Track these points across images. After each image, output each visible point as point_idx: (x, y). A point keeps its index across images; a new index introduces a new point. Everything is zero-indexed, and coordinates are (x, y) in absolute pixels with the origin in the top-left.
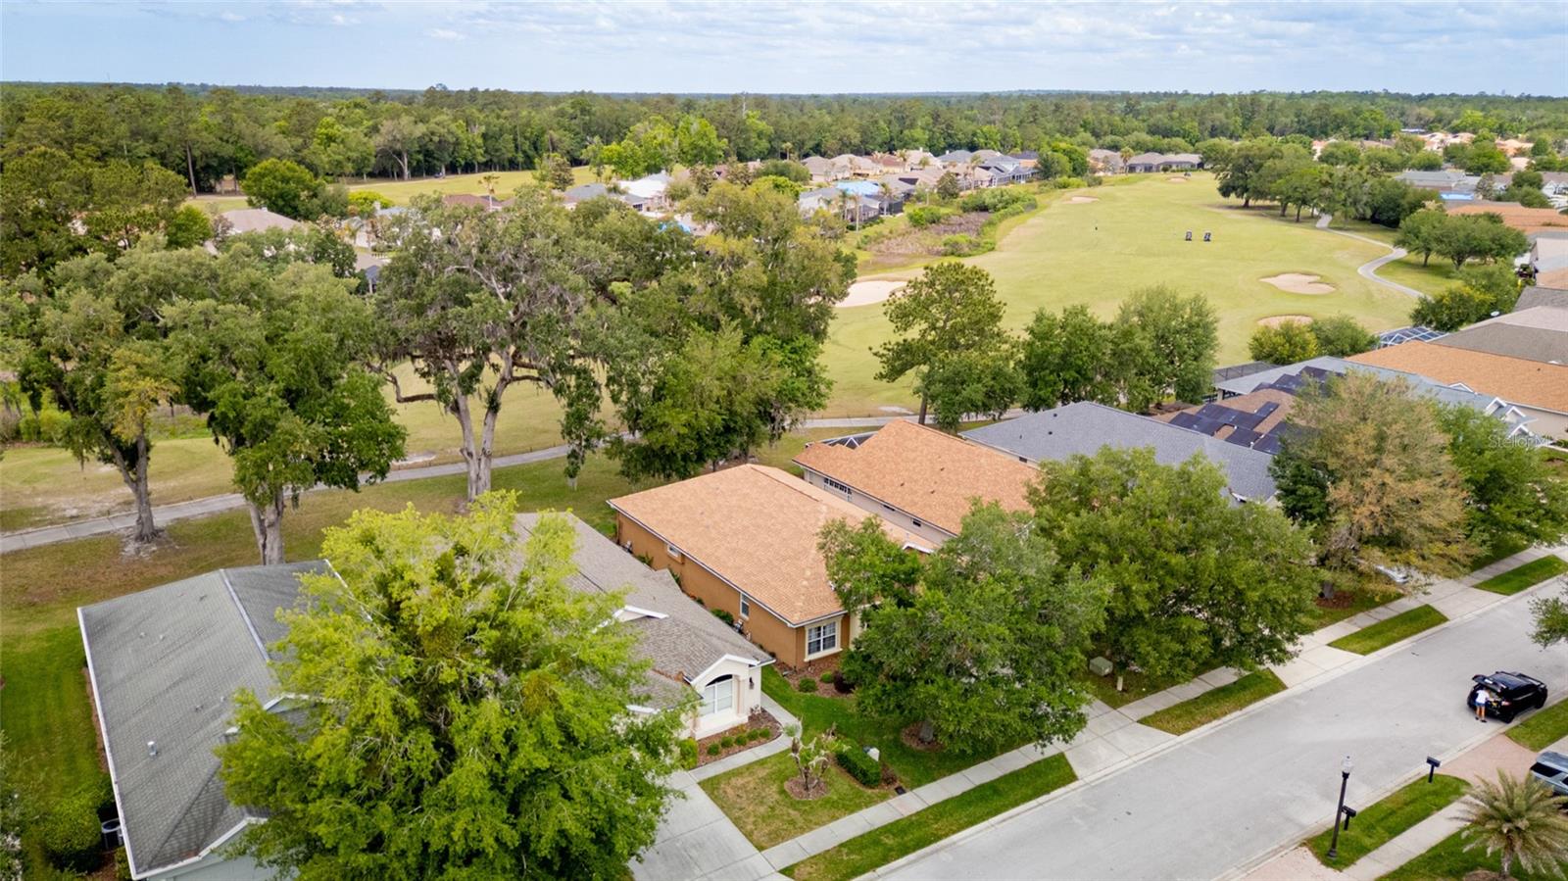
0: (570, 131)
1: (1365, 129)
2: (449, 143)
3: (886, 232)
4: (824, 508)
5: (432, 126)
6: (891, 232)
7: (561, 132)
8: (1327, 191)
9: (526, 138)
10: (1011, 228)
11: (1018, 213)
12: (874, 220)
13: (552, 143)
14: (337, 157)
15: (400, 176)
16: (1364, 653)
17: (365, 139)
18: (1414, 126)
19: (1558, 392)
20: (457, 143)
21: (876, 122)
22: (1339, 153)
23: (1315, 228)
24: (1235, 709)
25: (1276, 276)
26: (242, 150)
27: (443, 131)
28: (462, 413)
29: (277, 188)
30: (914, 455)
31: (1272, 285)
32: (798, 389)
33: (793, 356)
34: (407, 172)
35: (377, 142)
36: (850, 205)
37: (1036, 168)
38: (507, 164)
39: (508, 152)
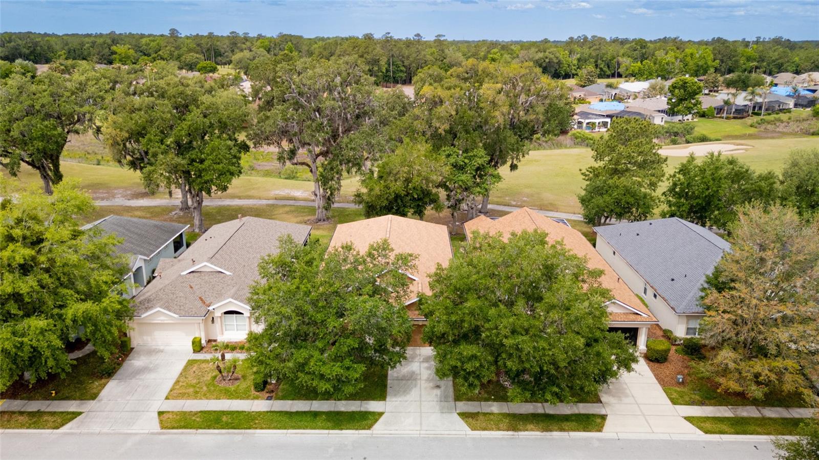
3: (785, 119)
5: (547, 54)
6: (789, 119)
12: (785, 111)
13: (618, 64)
16: (706, 433)
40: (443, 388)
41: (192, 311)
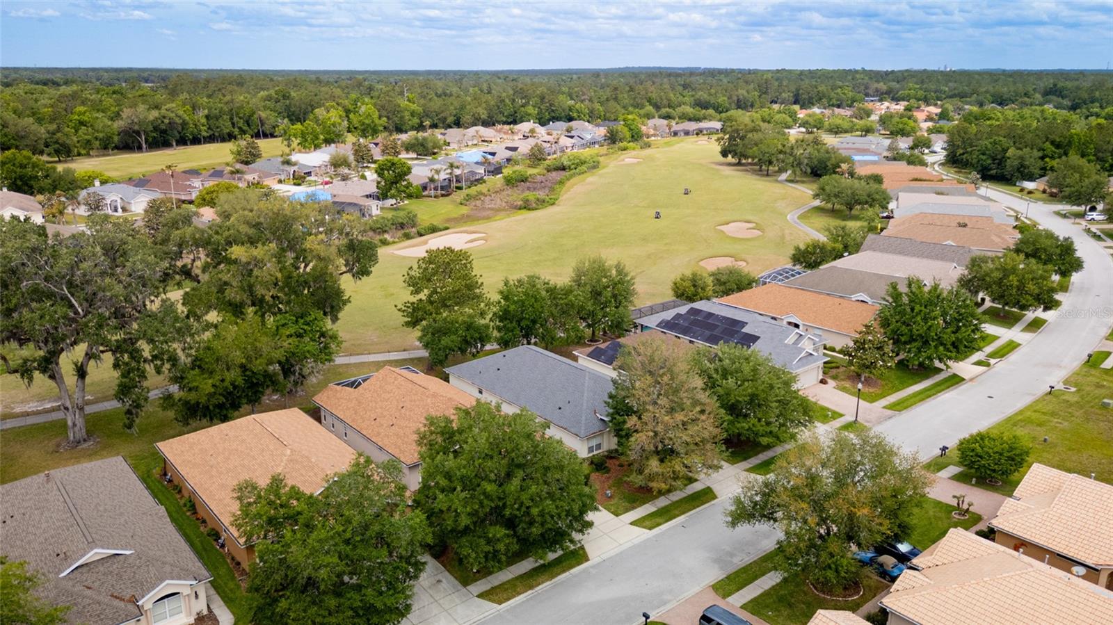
0: (275, 111)
1: (838, 100)
2: (177, 123)
3: (485, 191)
4: (288, 452)
5: (163, 111)
6: (489, 191)
7: (268, 112)
8: (781, 156)
9: (240, 118)
10: (573, 186)
11: (583, 173)
12: (480, 181)
13: (261, 121)
14: (86, 137)
15: (140, 148)
16: (650, 529)
17: (110, 123)
18: (873, 96)
19: (848, 320)
20: (184, 124)
21: (504, 101)
22: (811, 120)
23: (777, 181)
24: (547, 580)
25: (727, 224)
26: (6, 136)
27: (172, 115)
28: (58, 380)
29: (15, 172)
30: (389, 396)
31: (722, 231)
32: (308, 351)
33: (306, 327)
34: (144, 146)
35: (118, 125)
36: (457, 172)
37: (605, 136)
38: (226, 137)
39: (226, 127)
40: (444, 580)
41: (120, 616)
